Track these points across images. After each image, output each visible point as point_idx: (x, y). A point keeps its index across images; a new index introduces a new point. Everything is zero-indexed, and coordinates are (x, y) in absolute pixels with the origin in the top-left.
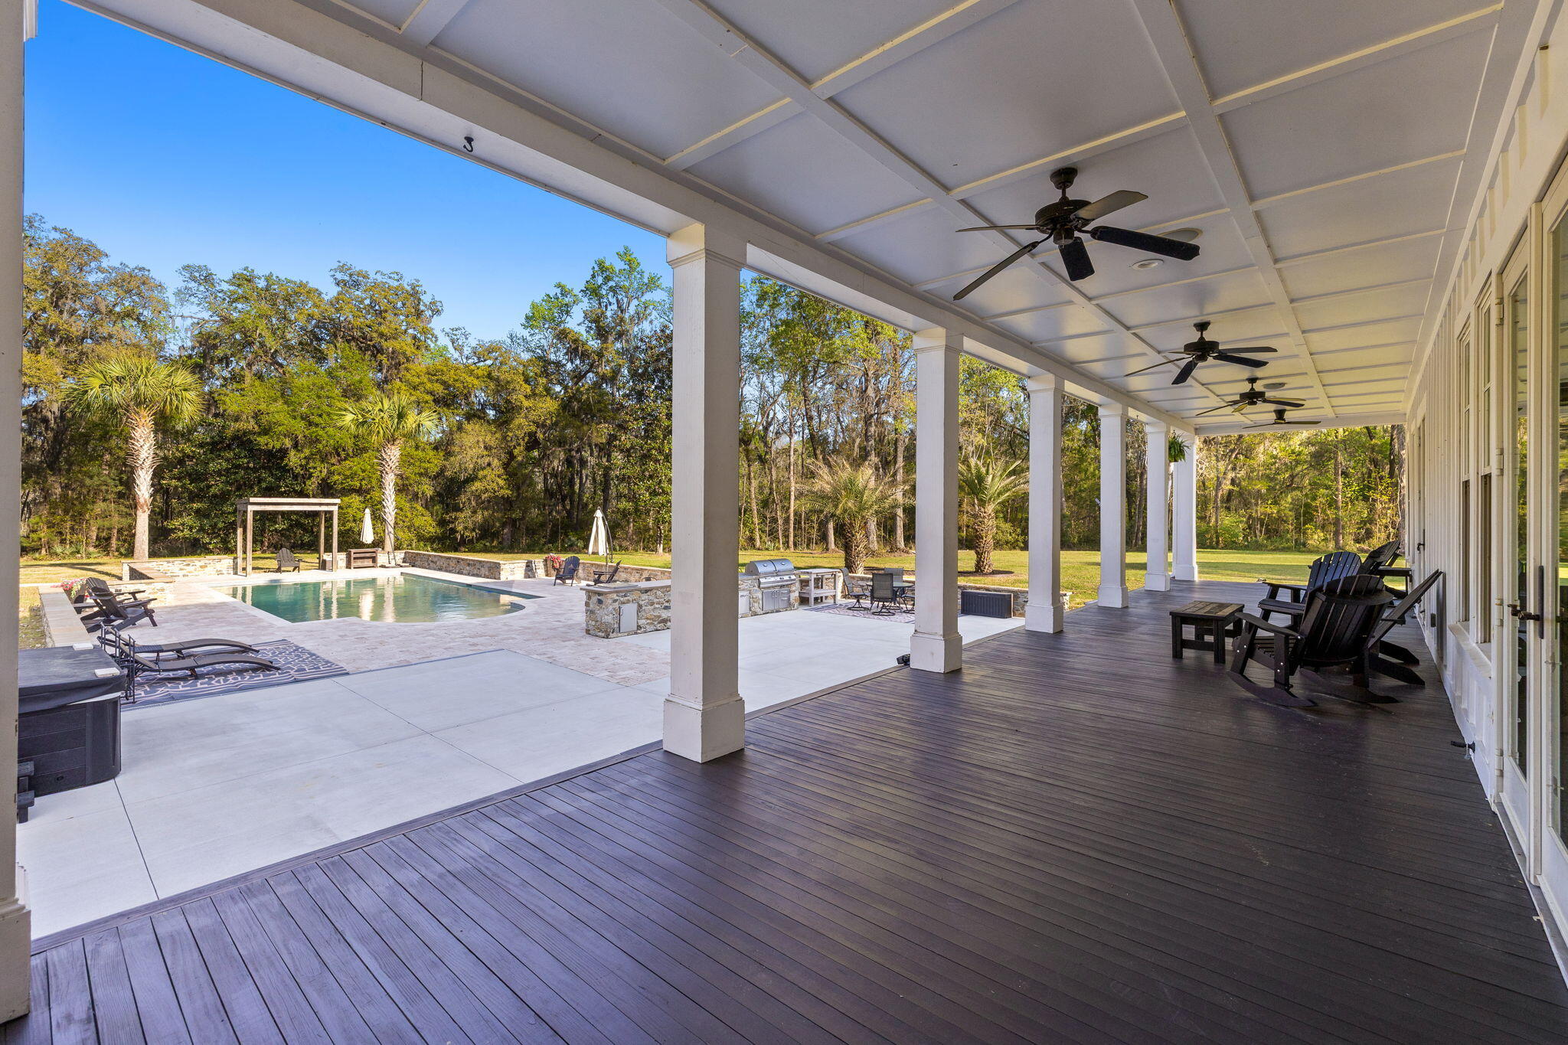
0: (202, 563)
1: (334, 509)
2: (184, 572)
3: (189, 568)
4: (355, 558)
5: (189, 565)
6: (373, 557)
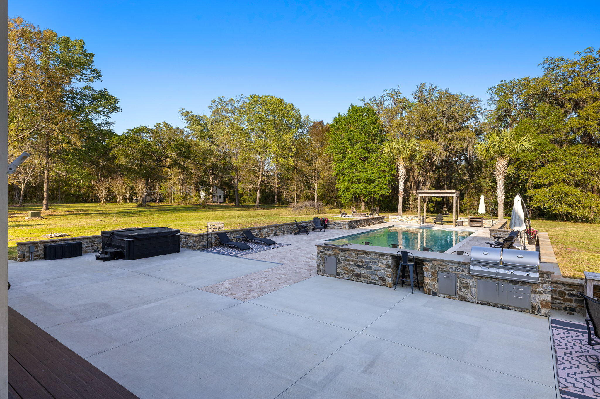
0: (411, 218)
1: (454, 195)
2: (406, 221)
3: (408, 219)
4: (471, 221)
5: (407, 218)
6: (481, 221)
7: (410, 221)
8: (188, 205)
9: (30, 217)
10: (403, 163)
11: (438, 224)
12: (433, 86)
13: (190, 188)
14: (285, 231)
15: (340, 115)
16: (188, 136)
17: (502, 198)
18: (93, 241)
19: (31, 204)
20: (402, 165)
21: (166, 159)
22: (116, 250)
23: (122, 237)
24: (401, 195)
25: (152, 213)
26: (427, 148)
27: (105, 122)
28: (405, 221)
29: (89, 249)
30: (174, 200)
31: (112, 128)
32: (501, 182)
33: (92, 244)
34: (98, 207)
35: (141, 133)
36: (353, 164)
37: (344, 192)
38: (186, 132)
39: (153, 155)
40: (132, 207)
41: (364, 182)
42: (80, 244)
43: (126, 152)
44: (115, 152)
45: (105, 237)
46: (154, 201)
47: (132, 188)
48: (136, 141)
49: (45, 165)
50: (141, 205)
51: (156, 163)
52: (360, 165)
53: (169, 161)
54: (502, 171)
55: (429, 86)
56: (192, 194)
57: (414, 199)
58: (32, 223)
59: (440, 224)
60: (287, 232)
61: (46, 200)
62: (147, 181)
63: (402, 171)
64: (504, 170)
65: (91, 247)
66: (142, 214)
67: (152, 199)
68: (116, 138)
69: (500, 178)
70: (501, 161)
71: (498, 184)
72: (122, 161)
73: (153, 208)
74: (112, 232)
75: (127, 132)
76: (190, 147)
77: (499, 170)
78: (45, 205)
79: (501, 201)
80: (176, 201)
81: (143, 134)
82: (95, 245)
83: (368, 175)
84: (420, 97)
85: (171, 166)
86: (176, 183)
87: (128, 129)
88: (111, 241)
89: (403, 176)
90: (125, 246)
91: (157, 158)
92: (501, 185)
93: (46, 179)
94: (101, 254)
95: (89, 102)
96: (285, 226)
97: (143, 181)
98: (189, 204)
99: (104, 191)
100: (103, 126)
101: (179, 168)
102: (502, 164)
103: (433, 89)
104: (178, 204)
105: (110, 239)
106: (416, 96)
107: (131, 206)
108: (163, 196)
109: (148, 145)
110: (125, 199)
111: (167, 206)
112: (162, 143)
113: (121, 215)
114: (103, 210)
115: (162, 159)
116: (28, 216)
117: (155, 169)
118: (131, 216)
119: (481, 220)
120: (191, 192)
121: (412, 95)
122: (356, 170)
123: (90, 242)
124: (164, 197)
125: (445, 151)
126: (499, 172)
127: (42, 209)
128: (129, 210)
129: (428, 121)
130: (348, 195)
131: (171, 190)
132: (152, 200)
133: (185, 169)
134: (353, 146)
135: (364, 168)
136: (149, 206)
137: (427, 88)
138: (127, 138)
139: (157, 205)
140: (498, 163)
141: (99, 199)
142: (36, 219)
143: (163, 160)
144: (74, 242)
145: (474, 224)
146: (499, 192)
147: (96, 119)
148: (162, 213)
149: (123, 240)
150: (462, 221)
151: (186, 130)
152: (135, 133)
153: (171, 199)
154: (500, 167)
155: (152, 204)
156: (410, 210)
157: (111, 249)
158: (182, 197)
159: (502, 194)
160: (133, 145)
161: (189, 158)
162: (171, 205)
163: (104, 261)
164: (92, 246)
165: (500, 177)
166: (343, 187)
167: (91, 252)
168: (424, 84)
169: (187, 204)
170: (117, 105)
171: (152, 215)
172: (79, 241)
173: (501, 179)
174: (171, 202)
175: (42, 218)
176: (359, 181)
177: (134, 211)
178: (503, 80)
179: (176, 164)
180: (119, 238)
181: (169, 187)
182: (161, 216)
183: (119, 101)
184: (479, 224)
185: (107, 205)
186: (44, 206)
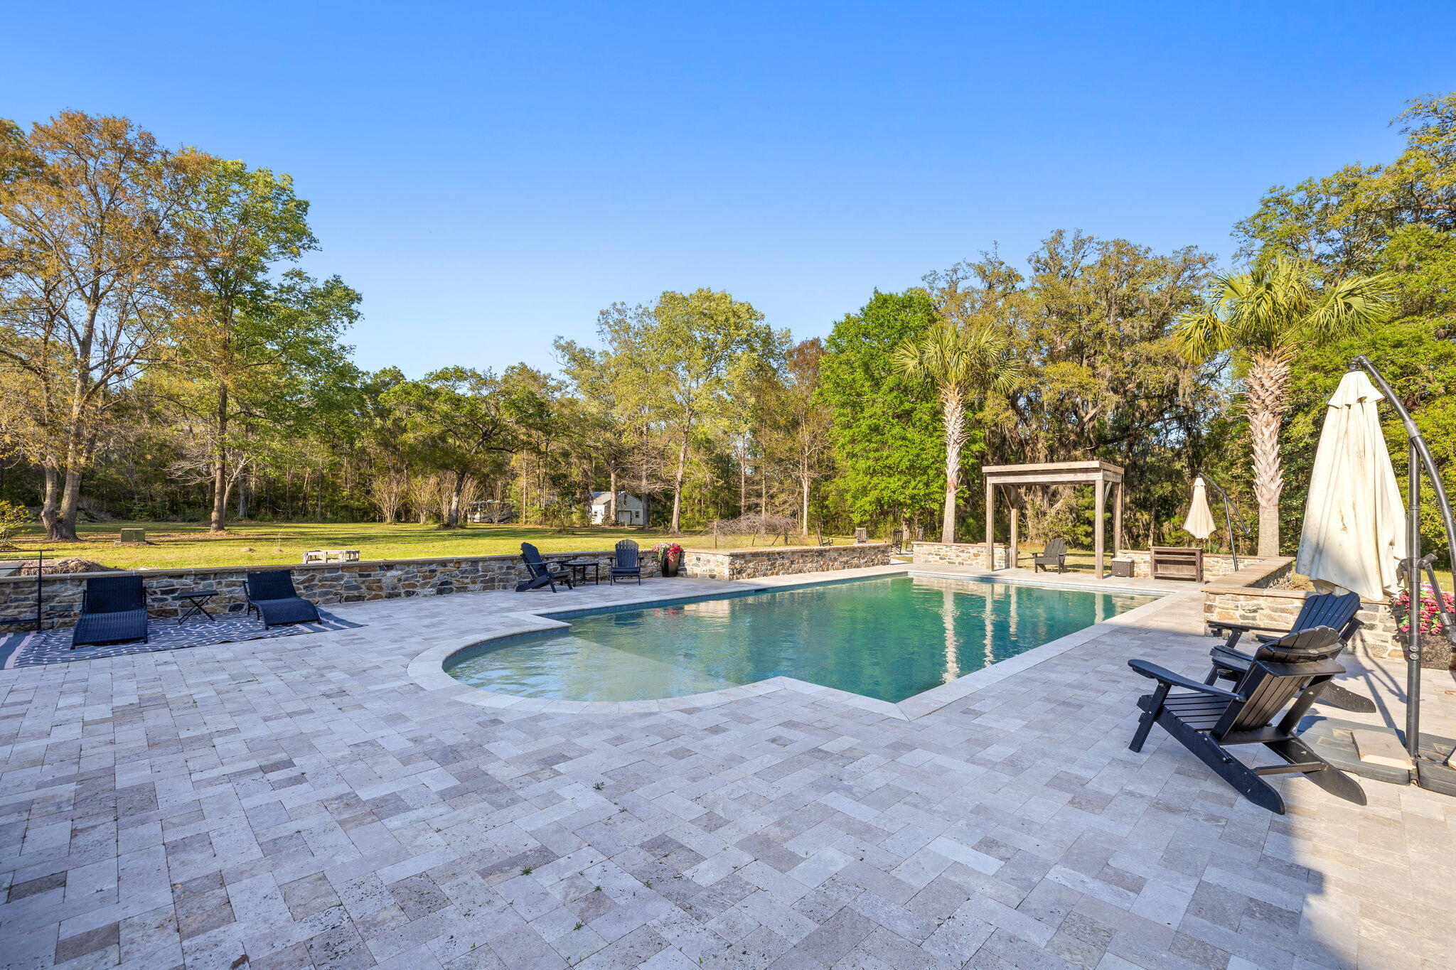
0: (976, 551)
1: (1098, 477)
2: (960, 560)
3: (964, 555)
4: (1158, 562)
5: (963, 551)
6: (1193, 563)
7: (969, 562)
10: (959, 397)
11: (1050, 570)
12: (1084, 236)
14: (492, 580)
15: (848, 317)
17: (1274, 486)
20: (955, 403)
21: (500, 432)
24: (952, 487)
26: (1063, 382)
28: (958, 560)
32: (1267, 433)
35: (452, 380)
36: (875, 429)
37: (855, 497)
41: (902, 472)
50: (446, 527)
51: (482, 440)
52: (894, 432)
54: (1271, 398)
55: (1072, 237)
57: (1037, 514)
59: (1056, 571)
60: (501, 580)
63: (954, 419)
64: (1278, 392)
69: (1265, 419)
70: (1268, 362)
71: (1258, 440)
77: (1260, 393)
79: (1267, 496)
81: (456, 382)
83: (911, 457)
84: (1049, 265)
85: (515, 447)
89: (957, 433)
91: (485, 429)
92: (1269, 445)
96: (496, 565)
102: (1272, 374)
103: (1083, 242)
106: (1038, 261)
110: (436, 516)
119: (1193, 558)
121: (1030, 261)
122: (884, 443)
125: (1116, 391)
126: (1260, 401)
129: (1067, 316)
130: (865, 503)
133: (541, 453)
134: (877, 384)
135: (904, 439)
136: (462, 528)
137: (1068, 241)
140: (1258, 371)
143: (495, 435)
145: (1172, 571)
146: (1259, 466)
150: (1130, 560)
154: (1263, 385)
156: (1029, 540)
159: (1272, 473)
165: (1265, 416)
166: (853, 486)
168: (1060, 233)
173: (1268, 425)
174: (526, 522)
175: (149, 543)
176: (890, 470)
178: (1275, 187)
181: (525, 492)
184: (1188, 571)
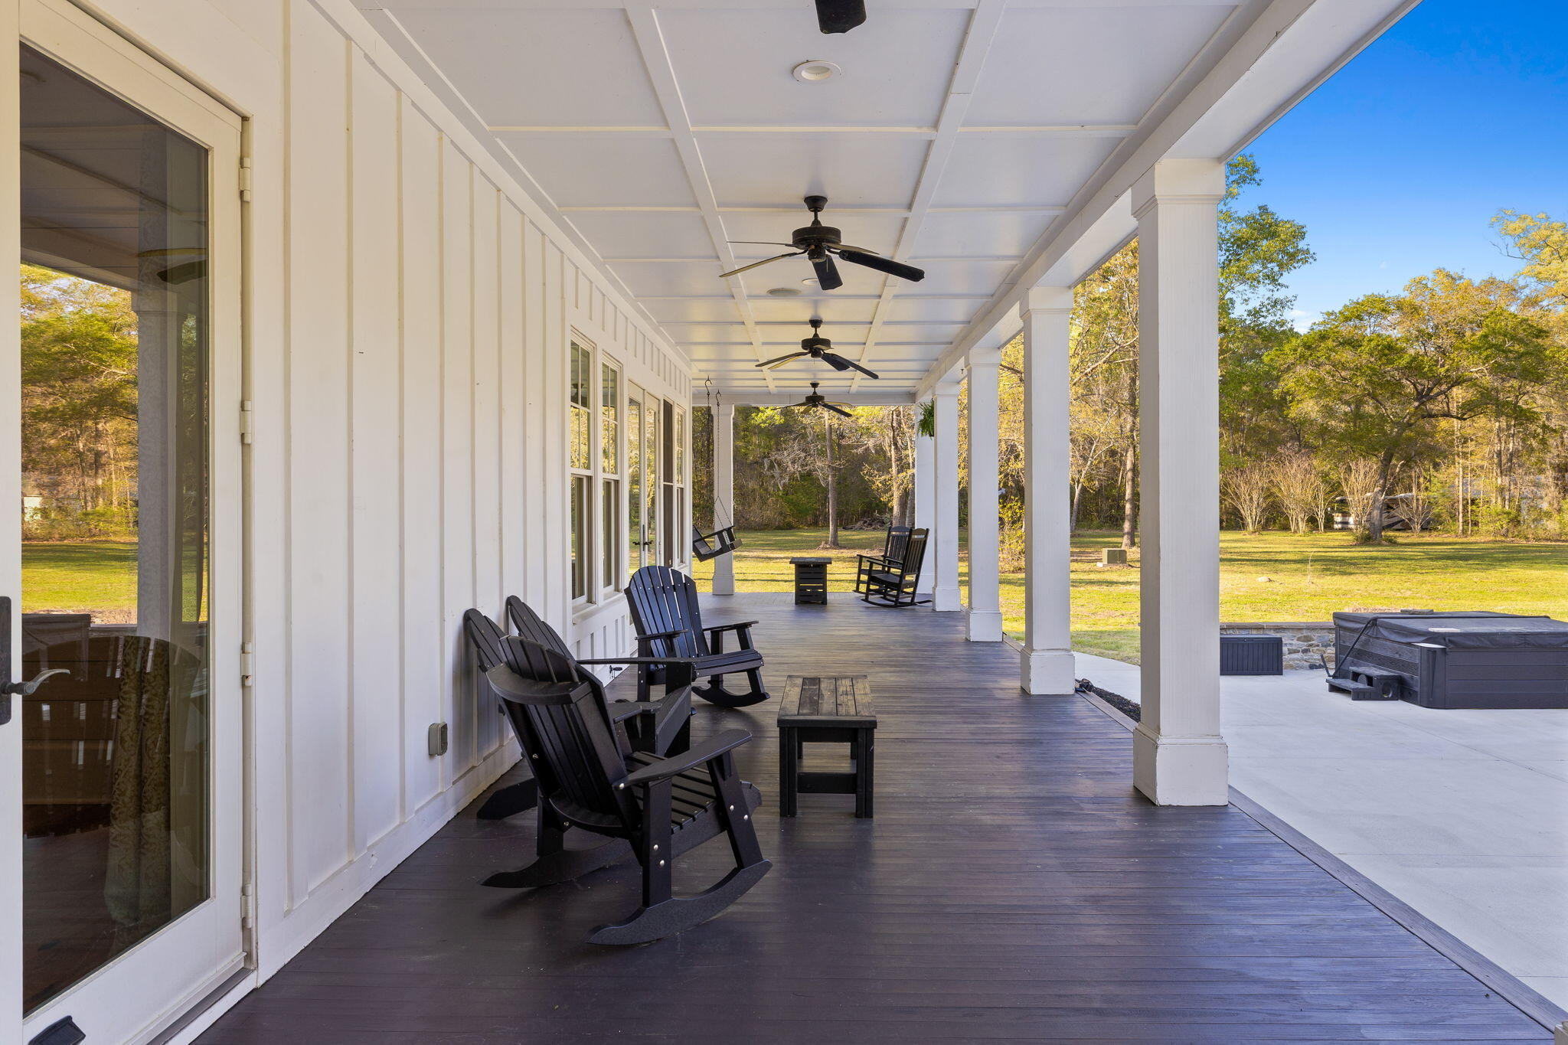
8: (1533, 543)
9: (1105, 561)
13: (1537, 485)
16: (1532, 302)
18: (1307, 639)
19: (1090, 532)
21: (1449, 388)
22: (1385, 673)
23: (1406, 636)
25: (1411, 564)
27: (1266, 302)
29: (1297, 659)
30: (1476, 524)
31: (1288, 315)
33: (1304, 645)
34: (1242, 541)
35: (1366, 317)
38: (1524, 287)
39: (1404, 381)
40: (1337, 543)
42: (1278, 642)
43: (1321, 380)
44: (1288, 383)
45: (1346, 629)
46: (1406, 527)
47: (1335, 487)
48: (1353, 343)
49: (1129, 434)
50: (1367, 540)
51: (1416, 404)
53: (1459, 394)
56: (1545, 506)
58: (1113, 577)
61: (1129, 521)
62: (1387, 461)
65: (1301, 654)
66: (1379, 564)
67: (1395, 520)
68: (1294, 342)
72: (1308, 407)
73: (1409, 552)
74: (1371, 617)
75: (1321, 320)
76: (1541, 333)
78: (1128, 533)
80: (1483, 528)
81: (1372, 320)
82: (1311, 649)
85: (1469, 410)
86: (1482, 467)
87: (1325, 311)
88: (1367, 643)
90: (1417, 662)
91: (1420, 388)
93: (1130, 470)
94: (1334, 677)
95: (1227, 254)
97: (1374, 464)
98: (1538, 539)
99: (1255, 497)
100: (1265, 314)
101: (1498, 415)
104: (1492, 538)
105: (1363, 638)
107: (1334, 542)
108: (1436, 511)
109: (1389, 350)
110: (1312, 521)
111: (1455, 544)
112: (1438, 337)
113: (1318, 566)
114: (1261, 550)
115: (1436, 390)
116: (1100, 560)
117: (1411, 425)
118: (1350, 574)
120: (1542, 498)
123: (1299, 639)
124: (1439, 516)
127: (1122, 543)
128: (1333, 554)
131: (1465, 491)
132: (1397, 523)
133: (1522, 417)
136: (1392, 542)
138: (1323, 337)
139: (1415, 539)
141: (1242, 519)
142: (1118, 567)
143: (1438, 394)
144: (1260, 635)
147: (1246, 300)
148: (1447, 567)
149: (1409, 644)
151: (1522, 283)
152: (1347, 319)
153: (1465, 522)
155: (1402, 537)
157: (1368, 666)
158: (1508, 513)
160: (1346, 355)
161: (1539, 379)
162: (1465, 540)
163: (1353, 700)
164: (1305, 651)
167: (1302, 667)
169: (1527, 539)
170: (1302, 245)
171: (1413, 571)
172: (1273, 635)
174: (1464, 532)
175: (1130, 565)
177: (1352, 558)
179: (1485, 402)
180: (1394, 637)
181: (1458, 482)
182: (1449, 578)
183: (1304, 230)
185: (1266, 537)
186: (1126, 536)
